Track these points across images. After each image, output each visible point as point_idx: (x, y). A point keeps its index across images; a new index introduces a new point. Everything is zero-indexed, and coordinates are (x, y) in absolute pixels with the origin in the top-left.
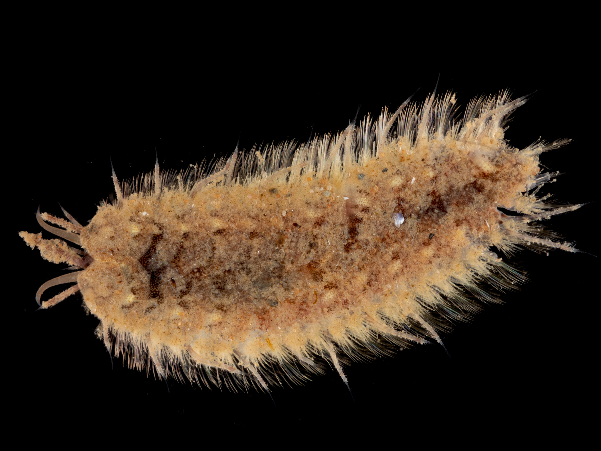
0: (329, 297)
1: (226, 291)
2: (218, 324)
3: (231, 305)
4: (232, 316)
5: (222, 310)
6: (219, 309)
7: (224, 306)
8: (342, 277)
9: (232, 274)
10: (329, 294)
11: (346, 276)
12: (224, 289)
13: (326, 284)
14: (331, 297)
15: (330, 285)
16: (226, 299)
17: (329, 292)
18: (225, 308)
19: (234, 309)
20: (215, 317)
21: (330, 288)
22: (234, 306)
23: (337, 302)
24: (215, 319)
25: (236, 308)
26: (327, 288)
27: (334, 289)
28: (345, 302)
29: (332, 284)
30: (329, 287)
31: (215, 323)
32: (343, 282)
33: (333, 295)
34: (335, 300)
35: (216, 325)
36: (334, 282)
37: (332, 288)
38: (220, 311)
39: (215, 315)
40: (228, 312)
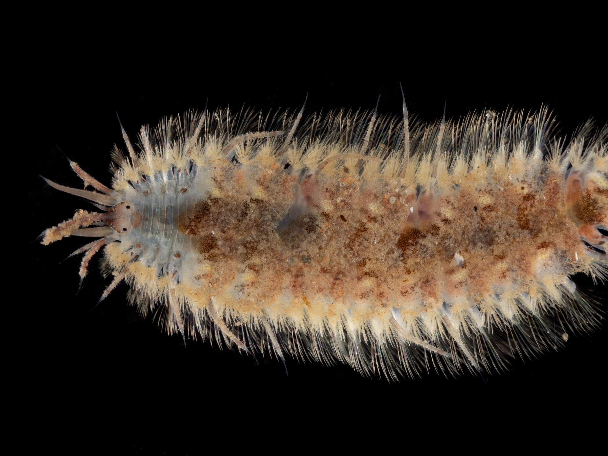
0: (366, 285)
1: (258, 251)
2: (250, 284)
3: (264, 265)
4: (264, 276)
5: (255, 270)
6: (251, 269)
7: (256, 266)
8: (386, 268)
9: (266, 235)
10: (367, 281)
11: (389, 269)
12: (256, 249)
13: (368, 271)
14: (369, 285)
15: (371, 273)
16: (258, 259)
17: (368, 280)
18: (257, 268)
19: (266, 269)
20: (248, 277)
21: (370, 276)
22: (266, 266)
23: (373, 291)
24: (247, 279)
25: (269, 268)
26: (367, 275)
27: (374, 278)
28: (380, 294)
29: (373, 272)
30: (370, 274)
31: (248, 283)
32: (385, 274)
33: (371, 283)
34: (371, 288)
35: (248, 285)
36: (376, 271)
37: (372, 276)
38: (252, 271)
39: (246, 275)
40: (261, 272)
